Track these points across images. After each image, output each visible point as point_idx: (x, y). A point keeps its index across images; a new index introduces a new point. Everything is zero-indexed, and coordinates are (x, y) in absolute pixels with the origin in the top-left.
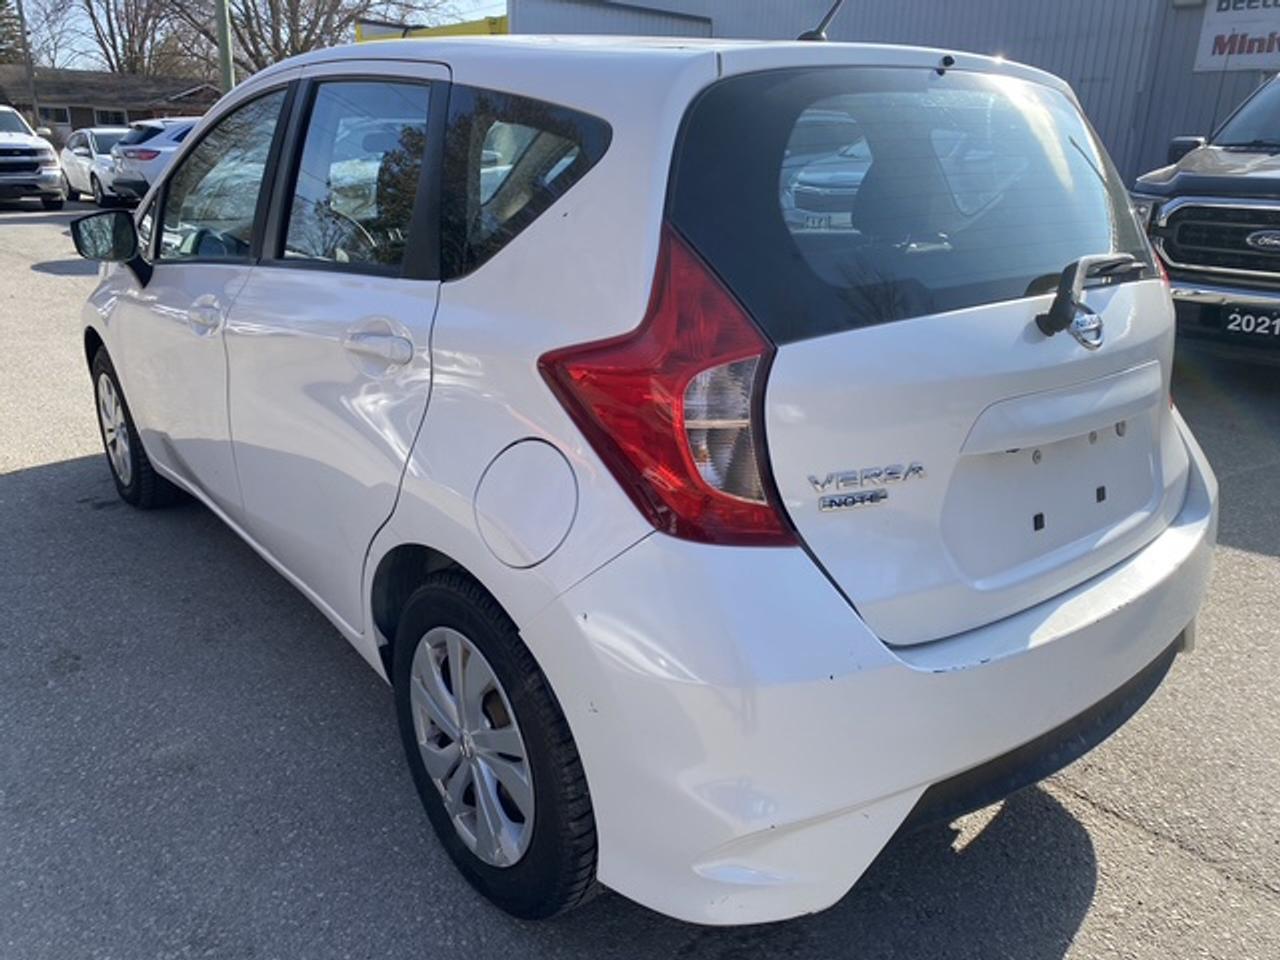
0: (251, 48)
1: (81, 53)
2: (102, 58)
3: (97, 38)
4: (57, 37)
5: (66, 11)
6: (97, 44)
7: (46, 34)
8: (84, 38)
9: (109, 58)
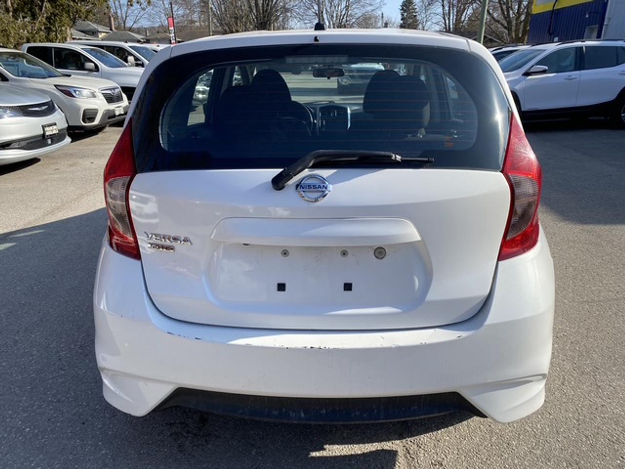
0: (506, 13)
1: (435, 23)
2: (443, 25)
3: (443, 16)
4: (428, 17)
5: (433, 5)
6: (442, 18)
7: (423, 15)
8: (438, 16)
9: (446, 25)
